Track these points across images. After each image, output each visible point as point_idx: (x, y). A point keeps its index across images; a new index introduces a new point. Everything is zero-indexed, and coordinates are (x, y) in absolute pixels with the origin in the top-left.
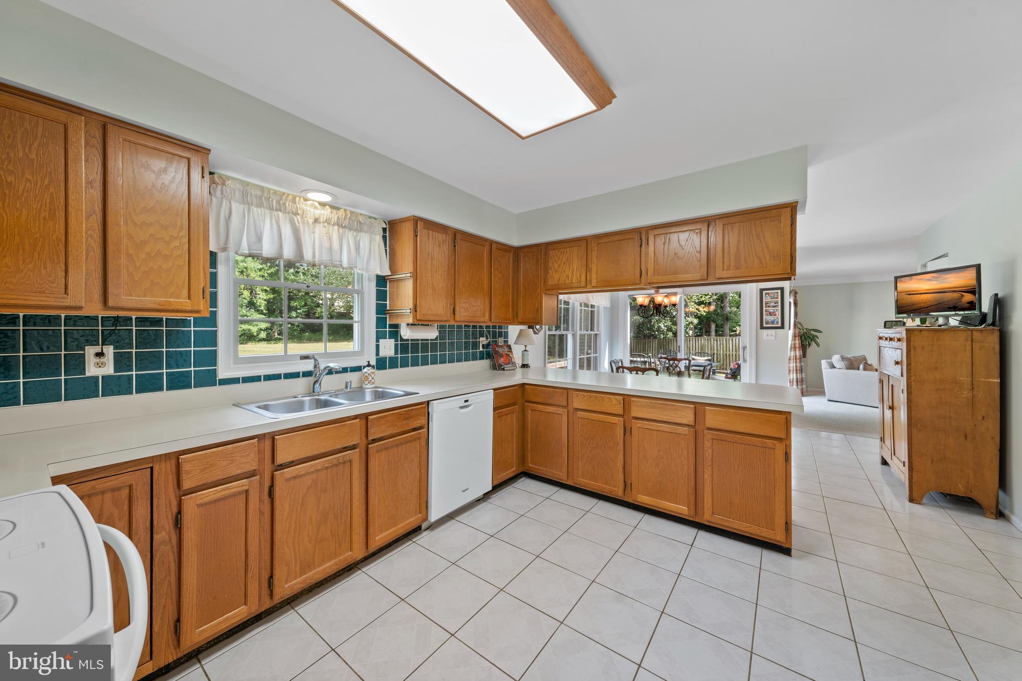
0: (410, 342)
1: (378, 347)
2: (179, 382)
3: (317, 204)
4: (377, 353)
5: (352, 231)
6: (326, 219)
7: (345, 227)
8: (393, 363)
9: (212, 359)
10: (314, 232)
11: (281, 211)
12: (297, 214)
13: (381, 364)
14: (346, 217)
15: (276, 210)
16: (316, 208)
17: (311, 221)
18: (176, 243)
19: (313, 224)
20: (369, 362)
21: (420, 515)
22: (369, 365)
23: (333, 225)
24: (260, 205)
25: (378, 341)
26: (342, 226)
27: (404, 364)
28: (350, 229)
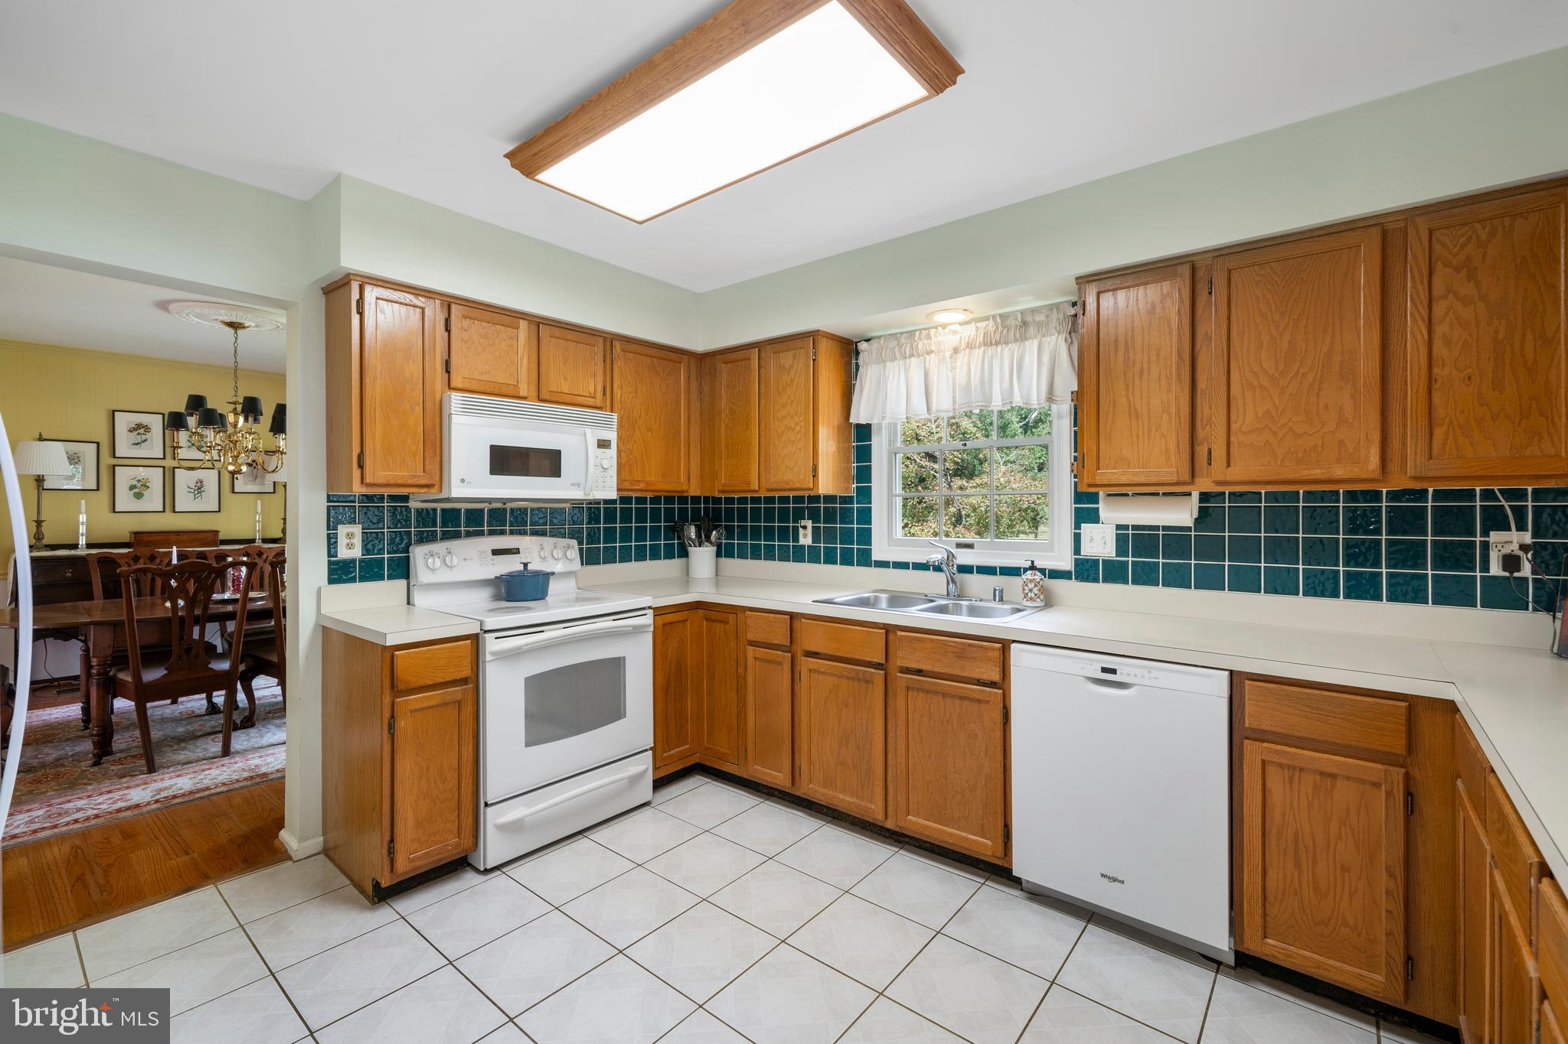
0: (1161, 533)
1: (1077, 538)
2: (847, 560)
3: (957, 327)
4: (1077, 550)
5: (1010, 345)
6: (968, 343)
7: (997, 343)
8: (1114, 573)
9: (866, 536)
10: (953, 368)
11: (914, 356)
12: (929, 353)
13: (1086, 570)
14: (997, 328)
15: (910, 357)
16: (954, 332)
17: (948, 354)
18: (798, 429)
19: (951, 357)
20: (1033, 562)
21: (989, 842)
22: (1033, 568)
23: (979, 347)
24: (894, 359)
25: (1077, 526)
26: (991, 344)
27: (1145, 576)
28: (1007, 343)
